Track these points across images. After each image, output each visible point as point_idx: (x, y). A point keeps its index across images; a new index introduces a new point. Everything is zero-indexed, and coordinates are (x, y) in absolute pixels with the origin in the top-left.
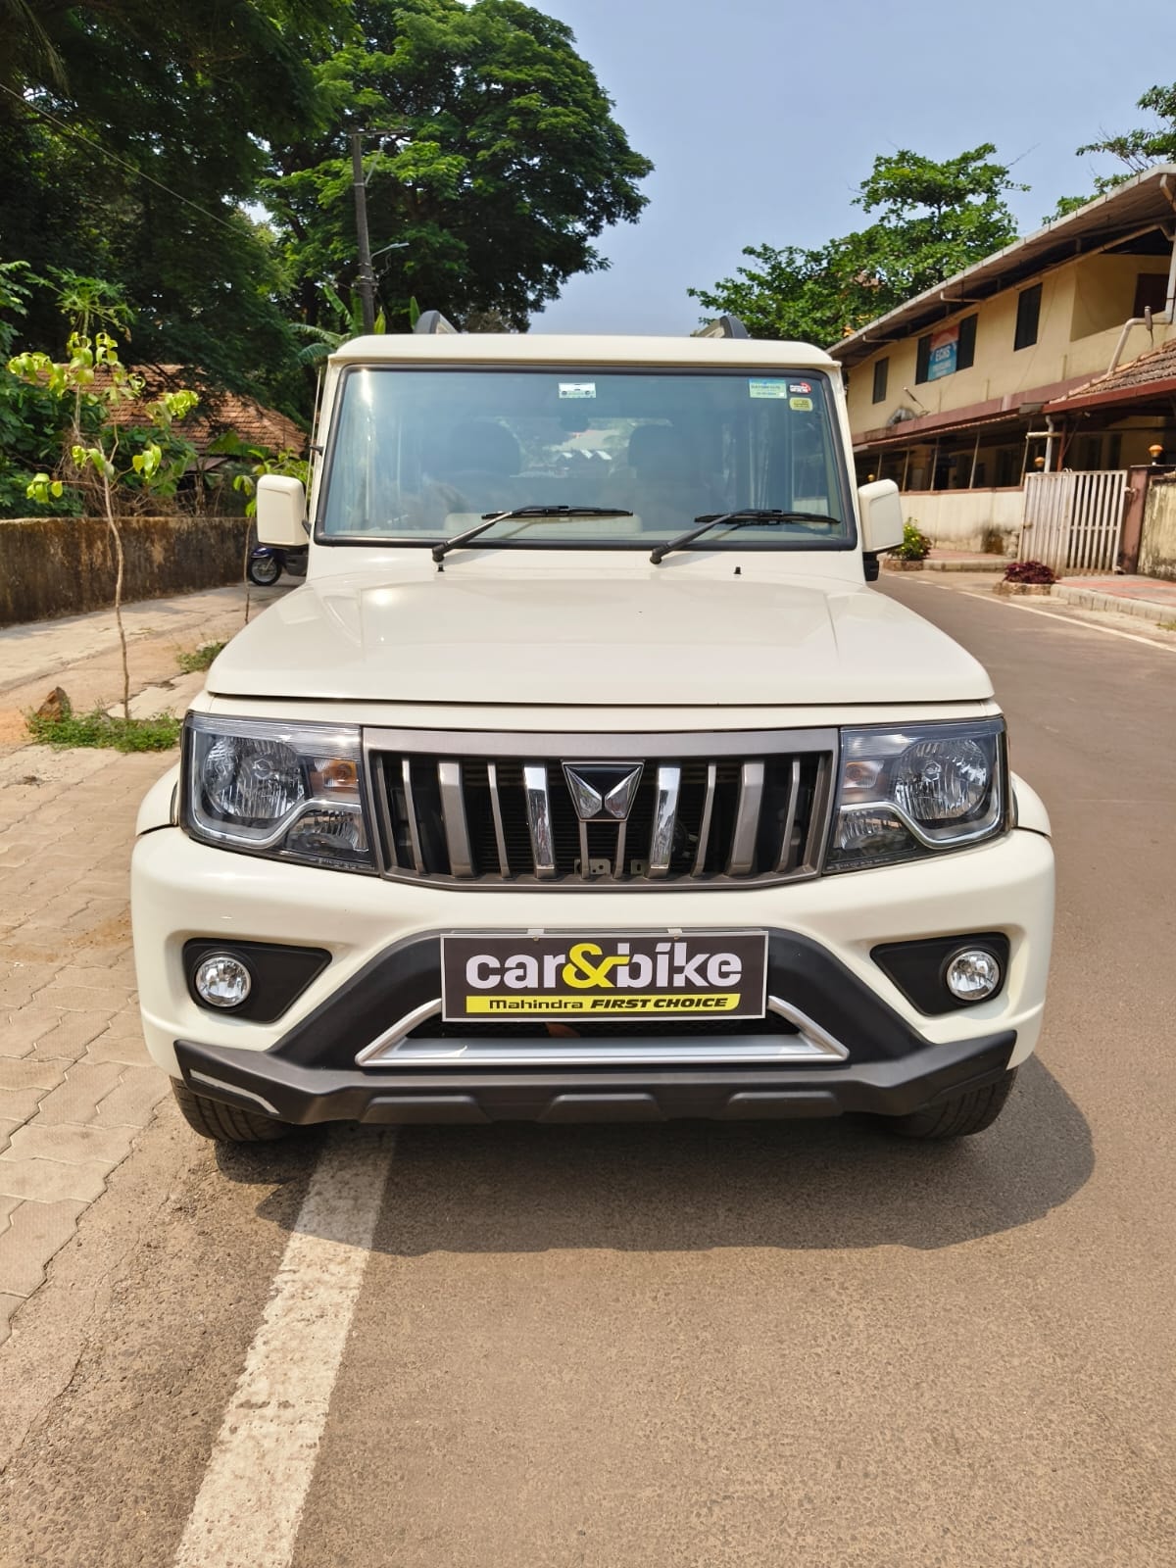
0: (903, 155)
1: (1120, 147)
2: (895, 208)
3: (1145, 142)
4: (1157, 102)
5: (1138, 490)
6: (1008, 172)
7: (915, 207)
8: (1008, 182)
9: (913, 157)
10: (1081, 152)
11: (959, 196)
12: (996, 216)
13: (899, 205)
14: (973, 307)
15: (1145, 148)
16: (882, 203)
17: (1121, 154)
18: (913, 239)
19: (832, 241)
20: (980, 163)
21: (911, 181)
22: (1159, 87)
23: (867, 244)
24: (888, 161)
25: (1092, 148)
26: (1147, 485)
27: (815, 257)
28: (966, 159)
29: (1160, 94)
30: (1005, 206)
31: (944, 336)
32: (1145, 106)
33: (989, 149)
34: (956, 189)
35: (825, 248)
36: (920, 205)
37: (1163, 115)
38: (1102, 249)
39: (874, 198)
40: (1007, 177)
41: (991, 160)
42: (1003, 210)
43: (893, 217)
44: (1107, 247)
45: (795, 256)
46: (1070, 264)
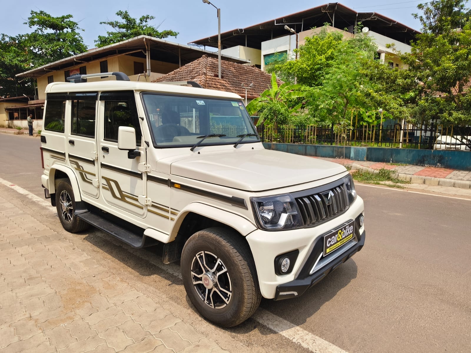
0: (42, 12)
1: (111, 24)
2: (40, 28)
3: (118, 24)
4: (121, 15)
5: (156, 120)
6: (78, 24)
7: (47, 29)
8: (78, 27)
9: (45, 13)
10: (101, 23)
11: (62, 28)
12: (77, 36)
13: (41, 27)
14: (84, 64)
15: (119, 26)
16: (35, 25)
17: (112, 26)
18: (49, 39)
19: (19, 35)
20: (68, 20)
21: (47, 21)
22: (121, 11)
23: (34, 38)
24: (36, 13)
25: (104, 23)
26: (159, 119)
27: (13, 39)
28: (63, 18)
29: (121, 13)
30: (79, 34)
31: (74, 71)
32: (118, 15)
33: (71, 16)
34: (62, 26)
35: (17, 37)
36: (48, 28)
37: (123, 19)
38: (125, 54)
39: (32, 23)
40: (77, 26)
41: (71, 19)
42: (79, 35)
43: (40, 31)
44: (127, 53)
45: (5, 37)
46: (116, 56)
